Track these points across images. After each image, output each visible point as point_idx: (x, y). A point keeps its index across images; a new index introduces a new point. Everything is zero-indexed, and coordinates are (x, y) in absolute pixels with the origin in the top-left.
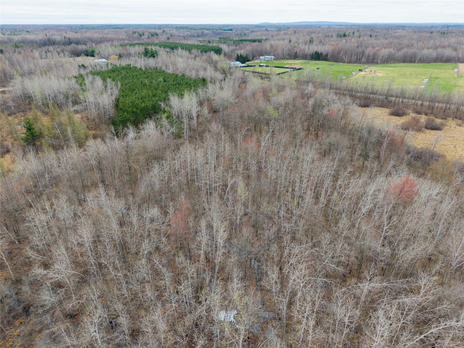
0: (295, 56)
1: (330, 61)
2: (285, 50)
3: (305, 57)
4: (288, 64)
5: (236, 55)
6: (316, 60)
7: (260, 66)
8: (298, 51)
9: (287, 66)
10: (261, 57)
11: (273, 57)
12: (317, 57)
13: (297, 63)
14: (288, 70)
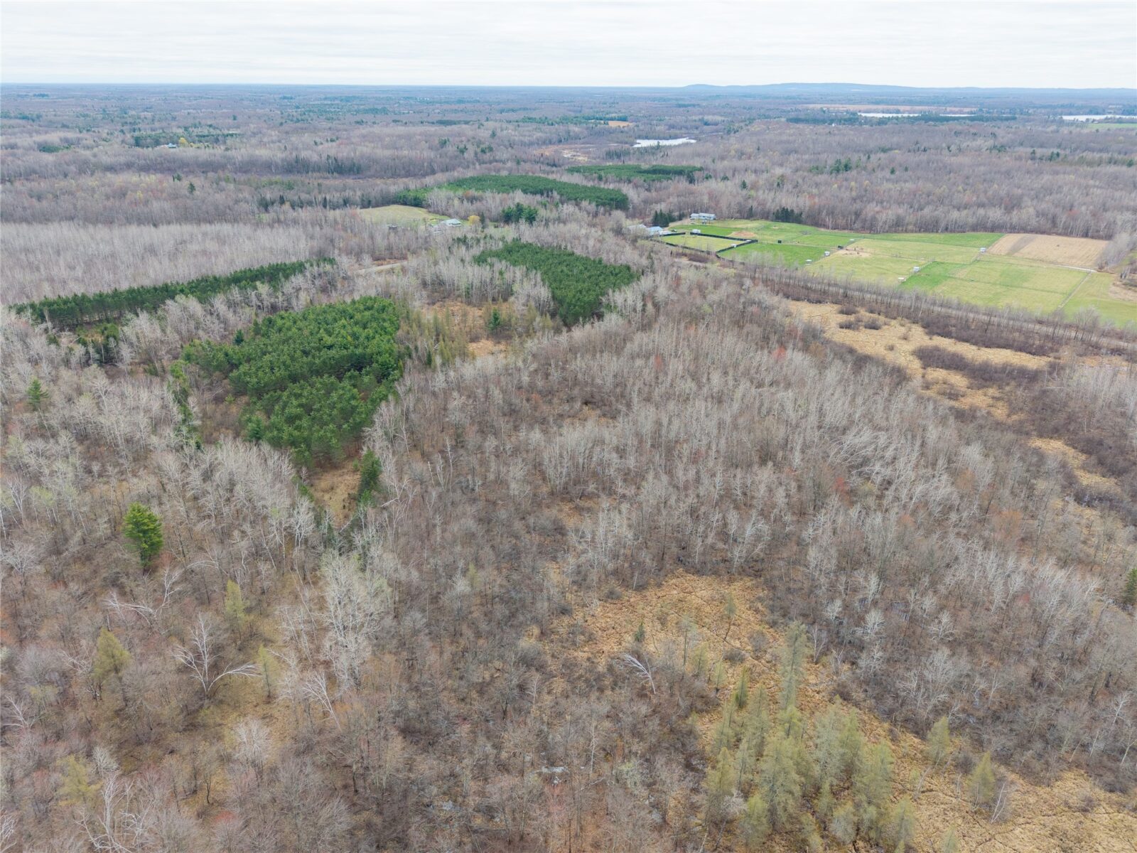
0: (750, 215)
1: (805, 223)
2: (733, 204)
3: (765, 216)
4: (736, 229)
5: (653, 212)
6: (783, 221)
7: (692, 234)
8: (755, 204)
9: (733, 235)
10: (693, 215)
11: (713, 216)
12: (785, 216)
13: (750, 228)
14: (734, 244)
